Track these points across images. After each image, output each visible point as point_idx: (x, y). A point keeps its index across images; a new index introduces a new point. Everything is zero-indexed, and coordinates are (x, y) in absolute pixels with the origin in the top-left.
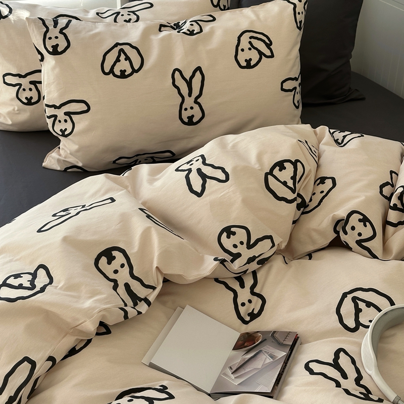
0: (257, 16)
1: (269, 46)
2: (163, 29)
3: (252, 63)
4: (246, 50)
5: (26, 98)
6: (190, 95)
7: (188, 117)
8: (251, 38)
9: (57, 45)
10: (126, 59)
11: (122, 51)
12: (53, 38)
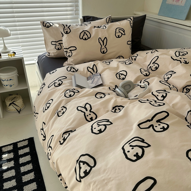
11: (85, 33)
12: (66, 29)
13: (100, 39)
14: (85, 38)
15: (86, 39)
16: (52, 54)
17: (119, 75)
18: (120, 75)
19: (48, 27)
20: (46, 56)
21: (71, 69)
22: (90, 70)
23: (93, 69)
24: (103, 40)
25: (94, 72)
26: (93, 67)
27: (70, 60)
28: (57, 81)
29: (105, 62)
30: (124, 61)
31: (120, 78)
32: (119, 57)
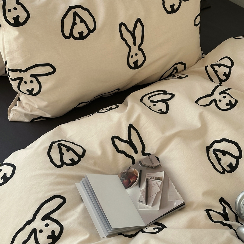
3: (176, 7)
10: (81, 22)
11: (75, 14)
12: (12, 10)
13: (123, 27)
14: (79, 33)
15: (84, 35)
17: (217, 156)
18: (220, 155)
21: (61, 154)
22: (123, 146)
23: (130, 142)
24: (132, 30)
25: (136, 152)
26: (128, 134)
27: (33, 103)
28: (38, 224)
29: (149, 98)
30: (209, 96)
31: (223, 168)
32: (175, 66)
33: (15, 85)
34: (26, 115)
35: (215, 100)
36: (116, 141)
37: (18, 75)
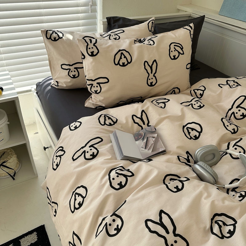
0: (175, 35)
1: (182, 49)
2: (136, 42)
3: (176, 57)
4: (173, 51)
5: (73, 75)
6: (152, 73)
7: (151, 83)
8: (175, 46)
9: (93, 52)
10: (124, 58)
11: (122, 53)
12: (91, 48)
13: (146, 63)
14: (123, 63)
15: (125, 64)
16: (62, 83)
17: (188, 131)
18: (190, 130)
19: (55, 40)
20: (51, 86)
21: (105, 120)
22: (137, 120)
23: (141, 119)
24: (151, 65)
25: (144, 124)
26: (141, 115)
27: (97, 98)
28: (87, 149)
29: (156, 101)
30: (189, 102)
31: (191, 137)
32: (174, 89)
33: (89, 87)
34: (93, 104)
35: (192, 104)
36: (134, 117)
37: (91, 82)
